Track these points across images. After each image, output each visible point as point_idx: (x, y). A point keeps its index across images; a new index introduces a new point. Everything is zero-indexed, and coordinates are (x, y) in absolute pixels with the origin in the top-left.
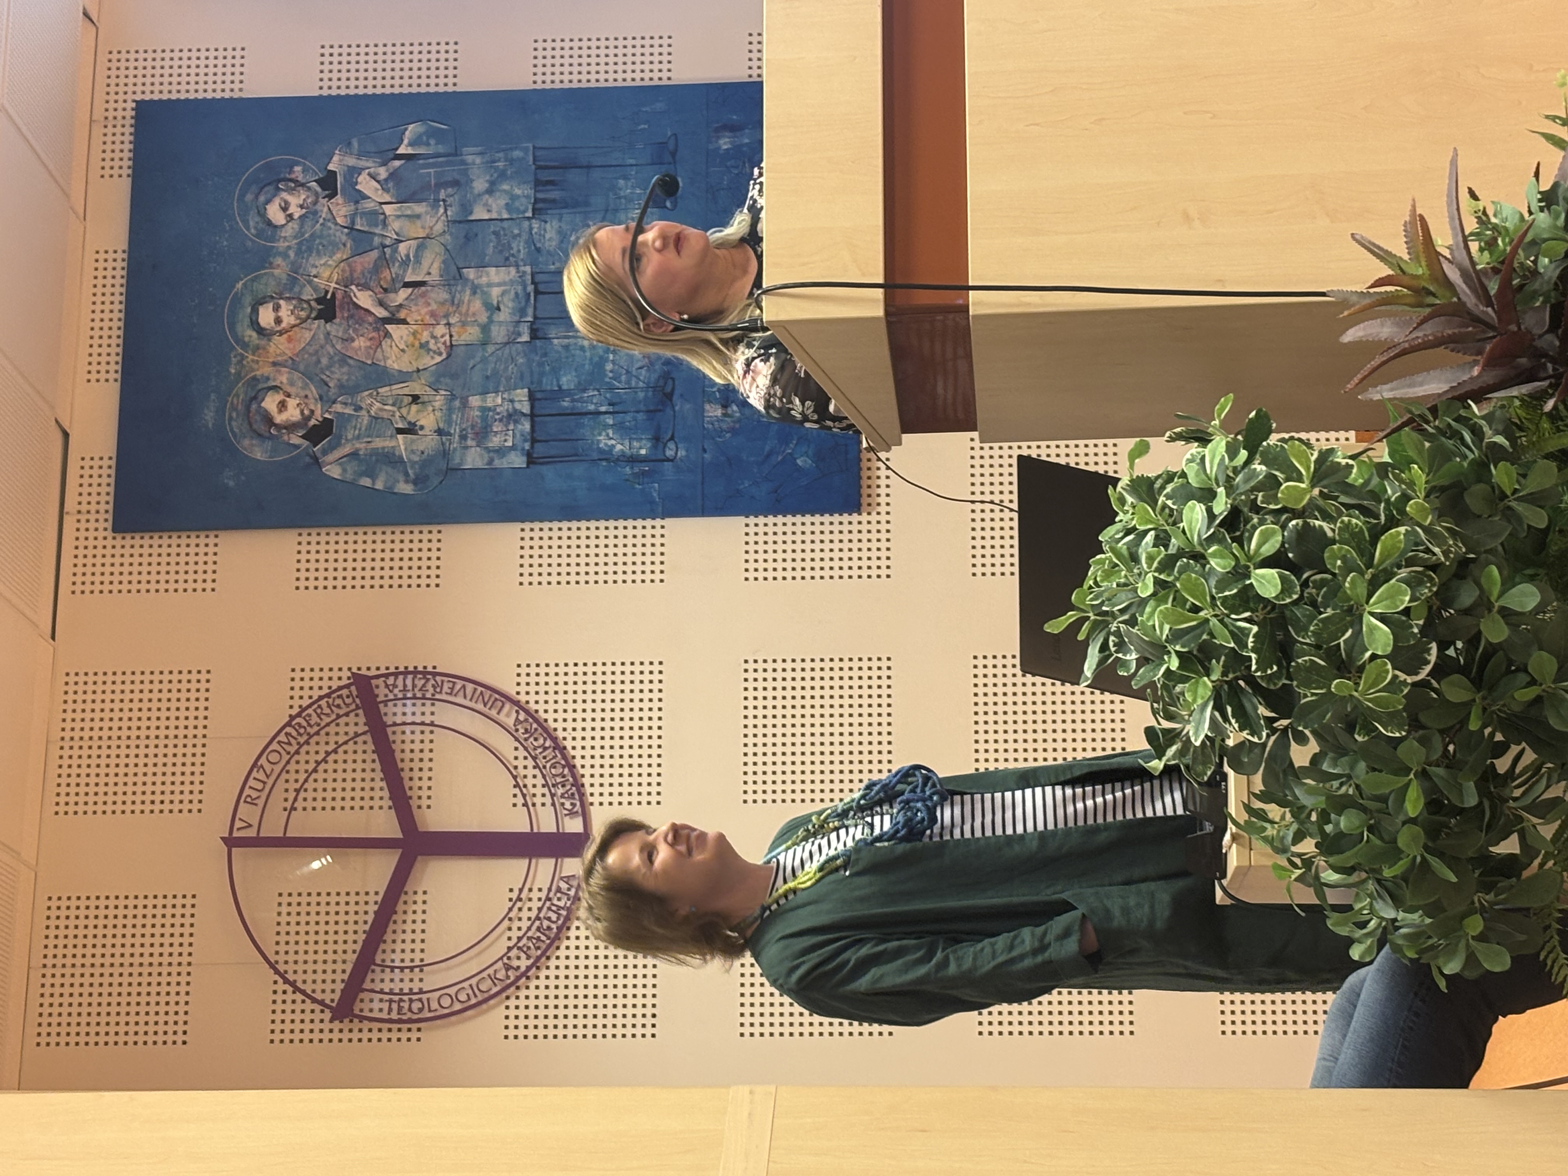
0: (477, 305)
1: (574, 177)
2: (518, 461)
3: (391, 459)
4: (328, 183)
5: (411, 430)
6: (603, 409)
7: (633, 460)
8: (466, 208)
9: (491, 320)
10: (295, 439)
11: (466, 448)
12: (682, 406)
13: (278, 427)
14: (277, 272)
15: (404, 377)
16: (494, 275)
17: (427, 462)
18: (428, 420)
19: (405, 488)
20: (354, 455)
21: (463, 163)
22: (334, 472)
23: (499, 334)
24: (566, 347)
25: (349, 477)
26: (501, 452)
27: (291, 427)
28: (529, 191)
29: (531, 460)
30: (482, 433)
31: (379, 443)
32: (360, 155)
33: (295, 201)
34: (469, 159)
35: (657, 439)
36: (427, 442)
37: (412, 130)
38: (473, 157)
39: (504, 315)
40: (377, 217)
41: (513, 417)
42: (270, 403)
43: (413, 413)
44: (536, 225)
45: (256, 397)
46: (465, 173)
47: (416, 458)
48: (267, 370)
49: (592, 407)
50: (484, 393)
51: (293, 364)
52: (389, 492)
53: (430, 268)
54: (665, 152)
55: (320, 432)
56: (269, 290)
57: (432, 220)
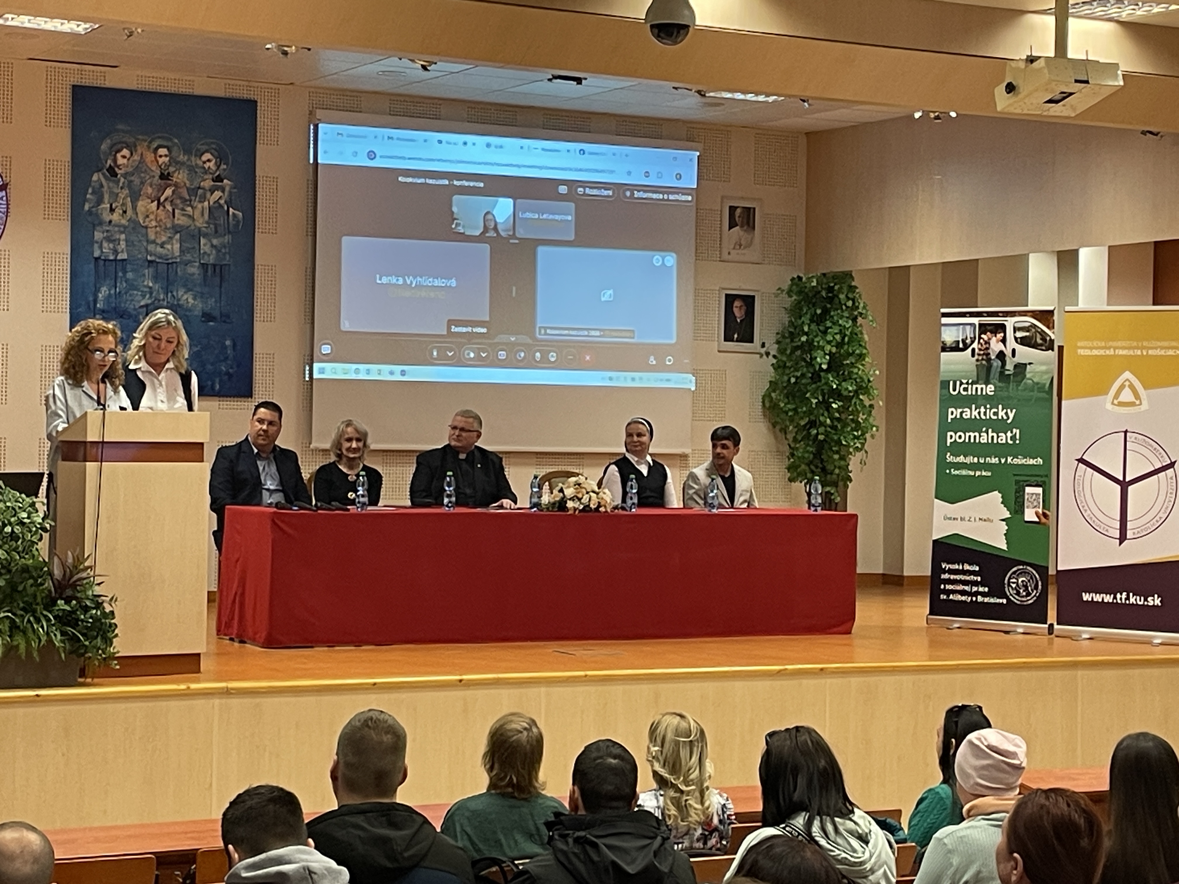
0: (164, 239)
1: (217, 280)
2: (97, 254)
3: (99, 201)
4: (219, 179)
5: (112, 210)
6: (118, 290)
7: (95, 302)
8: (205, 235)
9: (157, 244)
10: (109, 162)
11: (103, 233)
13: (115, 156)
14: (181, 156)
15: (134, 208)
16: (177, 246)
17: (98, 216)
18: (115, 217)
19: (87, 207)
20: (102, 186)
21: (225, 235)
22: (95, 178)
23: (151, 247)
24: (144, 275)
25: (93, 184)
26: (101, 247)
27: (115, 160)
28: (211, 262)
29: (97, 259)
30: (109, 240)
31: (106, 197)
32: (230, 192)
33: (212, 165)
34: (226, 237)
36: (106, 216)
38: (227, 239)
39: (159, 249)
40: (203, 199)
41: (116, 252)
43: (119, 211)
44: (197, 264)
45: (128, 147)
46: (221, 236)
47: (100, 212)
48: (139, 151)
49: (118, 284)
50: (126, 241)
51: (142, 161)
52: (85, 200)
53: (181, 220)
54: (225, 317)
55: (112, 172)
56: (174, 154)
57: (200, 222)
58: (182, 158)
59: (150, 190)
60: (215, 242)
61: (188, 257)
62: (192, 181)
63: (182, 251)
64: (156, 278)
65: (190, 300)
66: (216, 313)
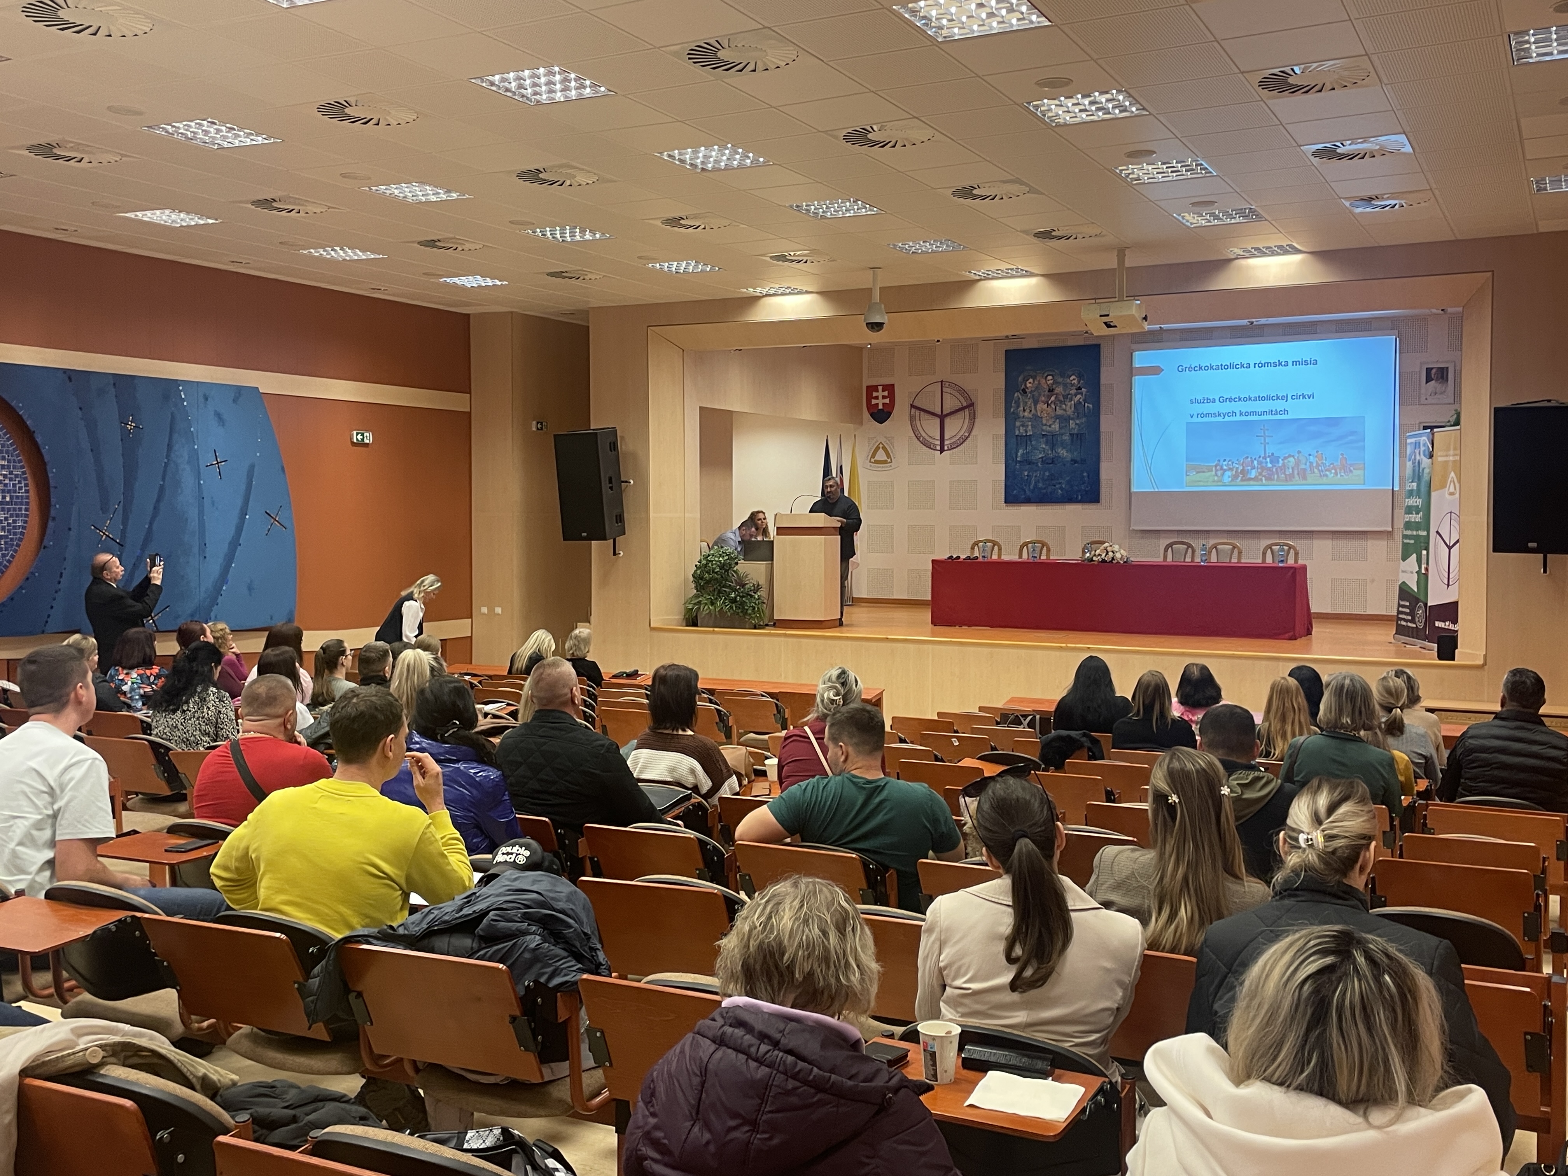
0: (1051, 423)
1: (1079, 441)
2: (1018, 433)
3: (1018, 406)
4: (1080, 388)
5: (1024, 410)
8: (1073, 419)
10: (1023, 387)
11: (1020, 422)
12: (1027, 467)
13: (1025, 383)
15: (1036, 408)
16: (1058, 426)
17: (1017, 414)
18: (1026, 414)
20: (1019, 399)
21: (1083, 418)
22: (1016, 395)
23: (1044, 428)
25: (1015, 398)
26: (1019, 429)
27: (1026, 385)
28: (1076, 432)
29: (1018, 436)
30: (1023, 426)
31: (1022, 404)
32: (1086, 395)
33: (1075, 382)
35: (1020, 462)
36: (1021, 414)
37: (1091, 406)
38: (1084, 420)
39: (1048, 428)
40: (1071, 400)
41: (1026, 432)
42: (1031, 380)
43: (1028, 411)
44: (1068, 434)
45: (1032, 377)
46: (1081, 418)
47: (1018, 412)
48: (1038, 379)
49: (1028, 448)
50: (1032, 425)
51: (1039, 384)
52: (1011, 407)
53: (1059, 412)
54: (1083, 461)
55: (1024, 391)
56: (1056, 378)
57: (1070, 412)
58: (1060, 380)
59: (1043, 399)
60: (1078, 422)
61: (1063, 431)
62: (1065, 391)
63: (1060, 428)
64: (1046, 443)
65: (1065, 454)
66: (1078, 459)
